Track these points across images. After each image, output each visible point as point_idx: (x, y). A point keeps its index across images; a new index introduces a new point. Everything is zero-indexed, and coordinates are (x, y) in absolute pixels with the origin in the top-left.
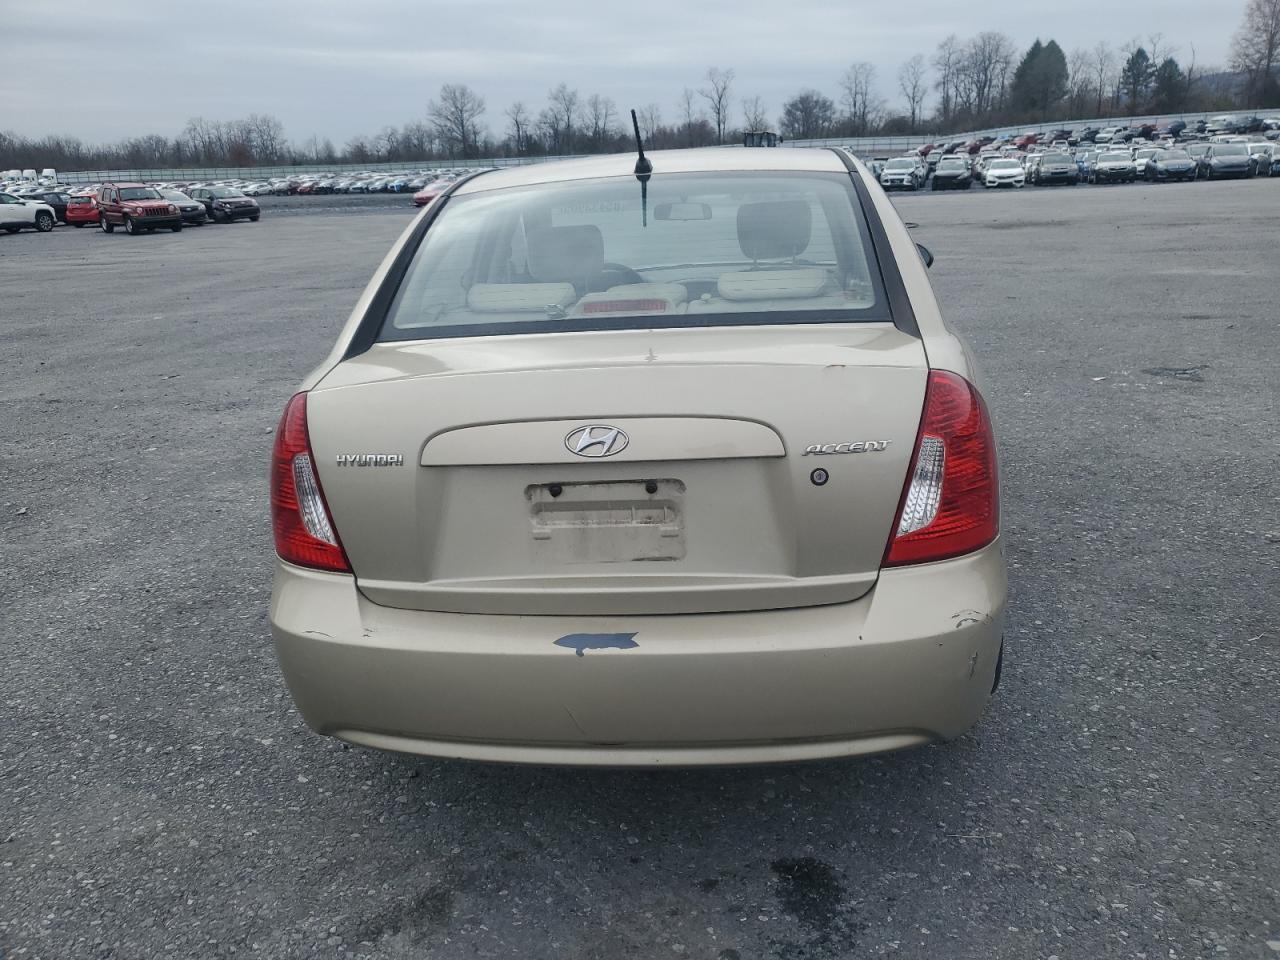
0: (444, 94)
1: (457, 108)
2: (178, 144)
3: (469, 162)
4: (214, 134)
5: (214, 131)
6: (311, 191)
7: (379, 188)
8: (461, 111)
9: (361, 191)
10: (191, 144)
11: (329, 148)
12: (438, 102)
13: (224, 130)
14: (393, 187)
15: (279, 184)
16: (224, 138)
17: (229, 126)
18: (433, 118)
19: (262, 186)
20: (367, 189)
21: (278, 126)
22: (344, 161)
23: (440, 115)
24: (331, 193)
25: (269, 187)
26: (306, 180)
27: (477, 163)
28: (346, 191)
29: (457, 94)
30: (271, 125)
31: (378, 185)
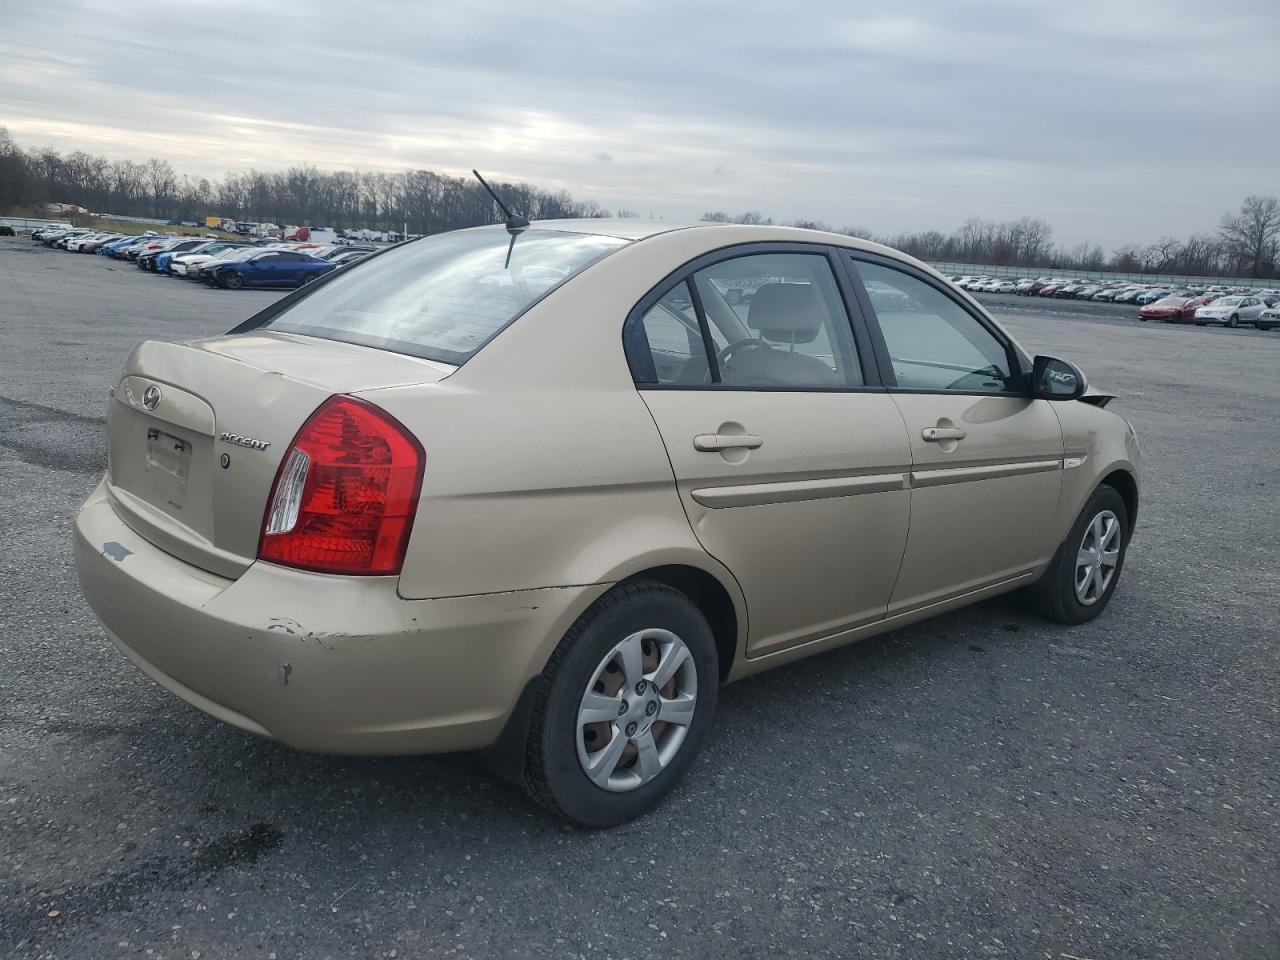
0: (1246, 206)
1: (1258, 221)
2: (951, 240)
3: (1256, 282)
4: (985, 233)
5: (987, 230)
6: (1052, 294)
7: (1126, 298)
8: (1263, 225)
9: (1106, 299)
10: (962, 242)
11: (1098, 255)
12: (1237, 214)
13: (996, 231)
14: (1143, 299)
15: (1024, 284)
16: (995, 238)
17: (1003, 227)
18: (1224, 231)
19: (1005, 284)
20: (1113, 298)
21: (1047, 230)
22: (1109, 269)
23: (1234, 228)
24: (1073, 298)
25: (1013, 287)
26: (1053, 283)
27: (1267, 284)
28: (1089, 298)
29: (1264, 206)
30: (1041, 228)
31: (1127, 296)
